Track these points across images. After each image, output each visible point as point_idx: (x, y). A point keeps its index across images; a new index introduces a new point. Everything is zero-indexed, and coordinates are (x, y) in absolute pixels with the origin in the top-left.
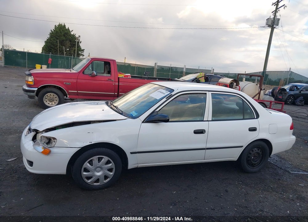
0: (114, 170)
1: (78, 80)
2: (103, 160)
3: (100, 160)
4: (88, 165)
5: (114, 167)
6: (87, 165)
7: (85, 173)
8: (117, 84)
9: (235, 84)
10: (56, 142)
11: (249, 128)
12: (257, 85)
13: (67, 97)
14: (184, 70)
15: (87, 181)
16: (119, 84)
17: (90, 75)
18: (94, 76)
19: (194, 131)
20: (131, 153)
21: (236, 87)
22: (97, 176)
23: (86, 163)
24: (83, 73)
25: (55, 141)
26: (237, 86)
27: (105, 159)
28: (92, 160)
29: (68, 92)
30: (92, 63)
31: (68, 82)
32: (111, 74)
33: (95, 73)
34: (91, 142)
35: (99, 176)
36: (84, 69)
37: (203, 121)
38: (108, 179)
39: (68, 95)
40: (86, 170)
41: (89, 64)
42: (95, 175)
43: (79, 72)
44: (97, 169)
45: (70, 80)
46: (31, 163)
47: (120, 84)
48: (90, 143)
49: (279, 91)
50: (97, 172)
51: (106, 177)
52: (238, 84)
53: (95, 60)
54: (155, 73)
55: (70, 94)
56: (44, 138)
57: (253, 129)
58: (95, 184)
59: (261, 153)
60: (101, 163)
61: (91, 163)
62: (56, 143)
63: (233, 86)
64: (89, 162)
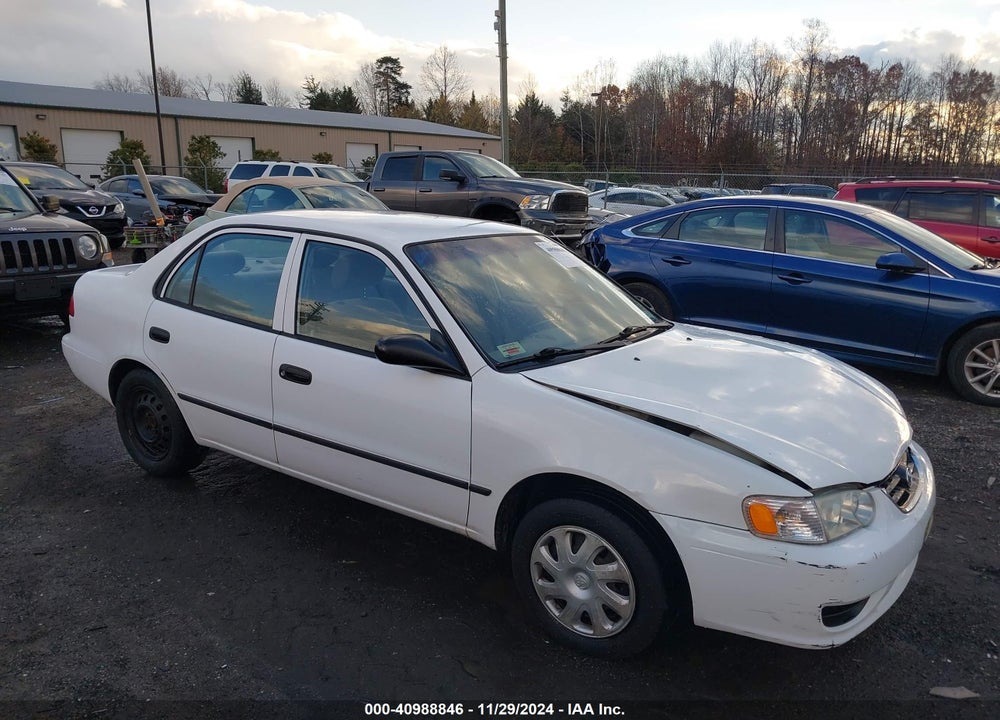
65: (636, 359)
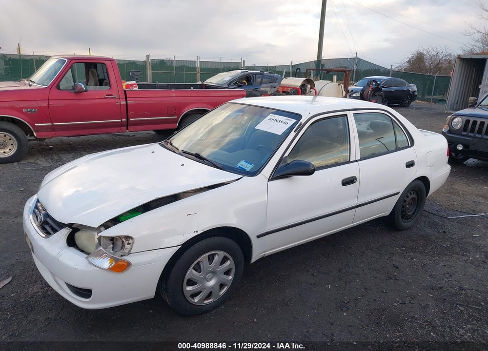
0: (233, 271)
1: (51, 103)
2: (216, 258)
3: (211, 258)
4: (194, 272)
5: (233, 266)
6: (191, 273)
7: (189, 288)
8: (125, 103)
9: (309, 86)
10: (133, 243)
11: (406, 164)
12: (339, 85)
13: (32, 135)
14: (198, 65)
15: (193, 300)
16: (127, 102)
17: (71, 91)
18: (79, 92)
19: (343, 181)
20: (258, 237)
21: (311, 92)
22: (208, 288)
23: (191, 269)
24: (58, 87)
25: (131, 241)
26: (312, 90)
27: (219, 255)
28: (198, 264)
29: (34, 126)
30: (71, 68)
31: (32, 107)
32: (110, 86)
33: (83, 86)
34: (197, 232)
35: (213, 287)
36: (59, 80)
37: (349, 162)
38: (224, 288)
39: (35, 132)
40: (191, 282)
41: (67, 69)
42: (205, 288)
43: (50, 87)
44: (208, 275)
45: (35, 104)
46: (85, 293)
47: (129, 102)
48: (196, 234)
49: (371, 92)
50: (208, 281)
51: (222, 286)
52: (313, 86)
53: (78, 61)
54: (149, 73)
55: (38, 129)
56: (105, 240)
57: (410, 165)
58: (205, 302)
59: (416, 197)
60: (213, 264)
61: (198, 268)
62: (132, 247)
63: (306, 90)
64: (194, 268)
65: (183, 165)
